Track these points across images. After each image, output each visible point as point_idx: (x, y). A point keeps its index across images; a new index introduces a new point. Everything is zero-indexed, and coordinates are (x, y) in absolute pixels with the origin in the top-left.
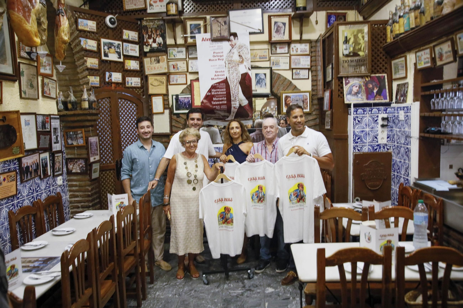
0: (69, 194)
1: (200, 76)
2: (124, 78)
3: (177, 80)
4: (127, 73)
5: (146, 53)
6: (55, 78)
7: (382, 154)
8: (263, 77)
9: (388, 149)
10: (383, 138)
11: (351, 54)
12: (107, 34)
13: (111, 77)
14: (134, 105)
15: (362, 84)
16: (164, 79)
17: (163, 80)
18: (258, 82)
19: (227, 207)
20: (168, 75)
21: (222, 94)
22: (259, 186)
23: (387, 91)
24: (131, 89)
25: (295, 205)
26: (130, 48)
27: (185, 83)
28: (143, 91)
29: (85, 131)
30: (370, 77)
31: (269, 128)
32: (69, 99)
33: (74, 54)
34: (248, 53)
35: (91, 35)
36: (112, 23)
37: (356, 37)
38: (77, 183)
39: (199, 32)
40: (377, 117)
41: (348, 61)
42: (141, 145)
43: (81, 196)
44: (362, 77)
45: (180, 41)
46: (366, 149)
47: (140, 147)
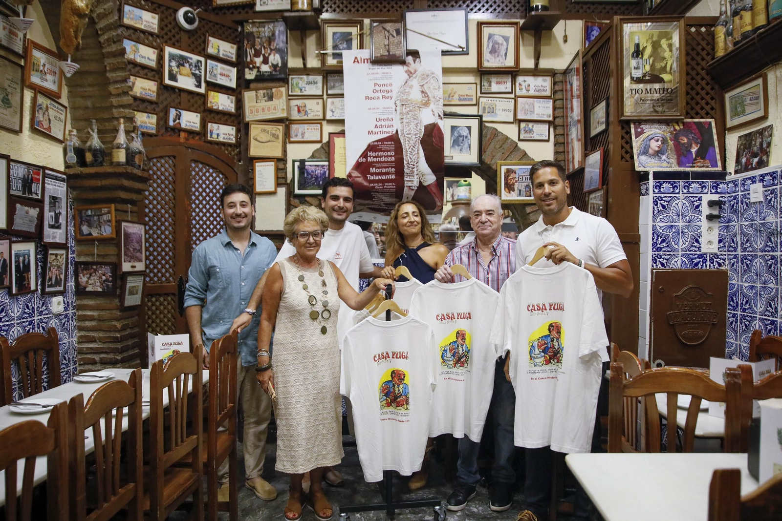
0: (76, 334)
1: (347, 127)
2: (204, 125)
3: (303, 134)
4: (211, 115)
5: (249, 82)
6: (64, 100)
7: (709, 273)
8: (465, 132)
9: (720, 265)
10: (710, 242)
11: (647, 78)
12: (178, 41)
13: (179, 119)
14: (221, 176)
15: (668, 135)
16: (280, 129)
17: (278, 133)
18: (456, 142)
19: (397, 370)
20: (286, 122)
21: (388, 162)
22: (458, 333)
23: (717, 150)
24: (216, 146)
25: (539, 369)
26: (219, 71)
27: (319, 139)
28: (240, 152)
29: (116, 210)
30: (684, 123)
31: (484, 215)
32: (89, 144)
33: (103, 56)
34: (439, 87)
35: (148, 39)
36: (189, 21)
37: (656, 45)
38: (95, 314)
39: (349, 47)
40: (700, 199)
41: (640, 91)
42: (227, 240)
43: (101, 340)
44: (667, 122)
45: (313, 62)
46: (677, 263)
47: (225, 243)
